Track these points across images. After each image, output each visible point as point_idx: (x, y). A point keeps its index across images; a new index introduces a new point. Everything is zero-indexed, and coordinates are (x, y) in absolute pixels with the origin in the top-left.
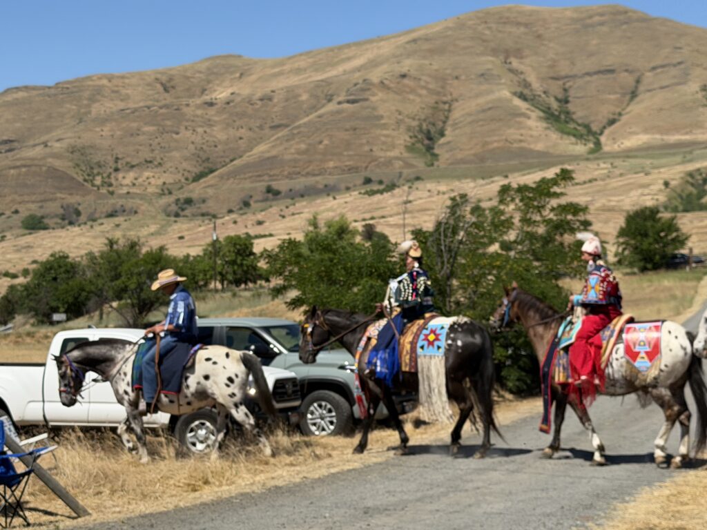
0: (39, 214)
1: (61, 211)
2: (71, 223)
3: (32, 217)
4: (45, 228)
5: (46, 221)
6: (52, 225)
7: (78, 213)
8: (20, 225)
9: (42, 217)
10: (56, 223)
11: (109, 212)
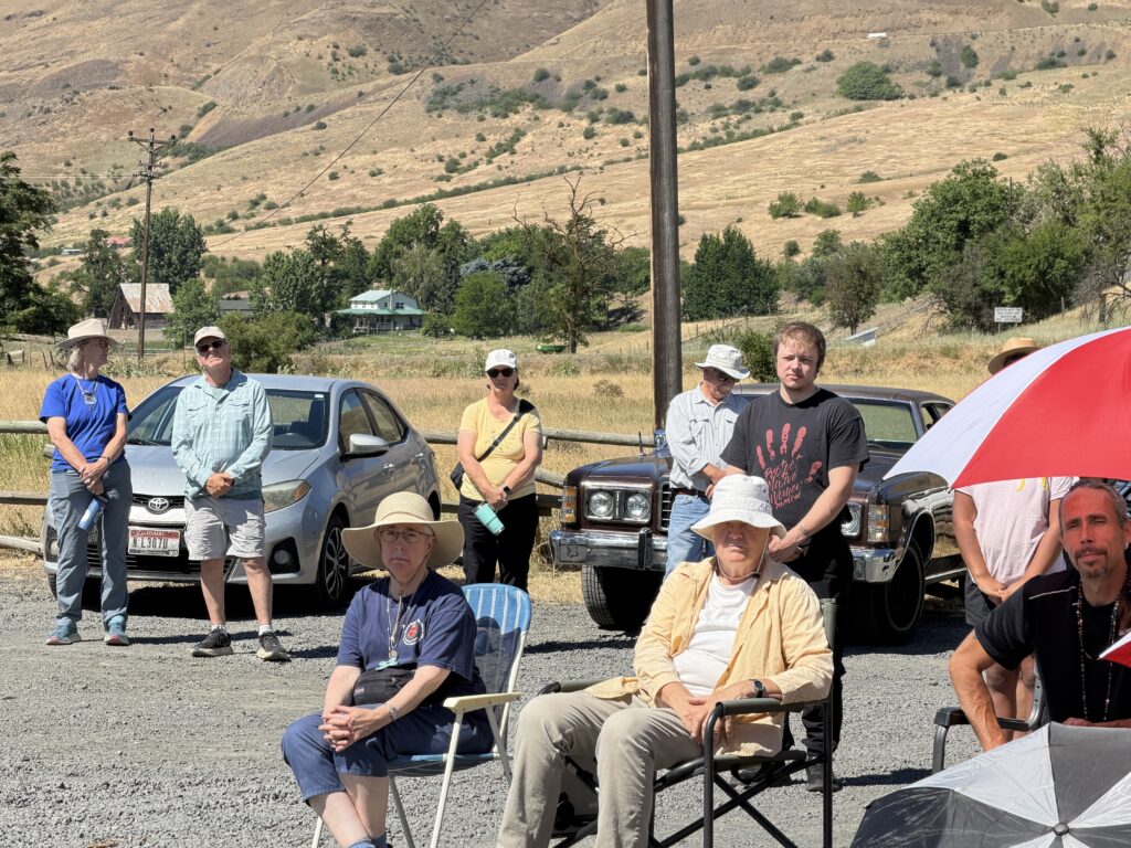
0: (880, 64)
1: (932, 54)
2: (953, 84)
3: (863, 69)
4: (893, 96)
5: (894, 78)
6: (909, 90)
7: (972, 59)
8: (836, 87)
9: (887, 70)
10: (919, 84)
11: (1046, 56)
